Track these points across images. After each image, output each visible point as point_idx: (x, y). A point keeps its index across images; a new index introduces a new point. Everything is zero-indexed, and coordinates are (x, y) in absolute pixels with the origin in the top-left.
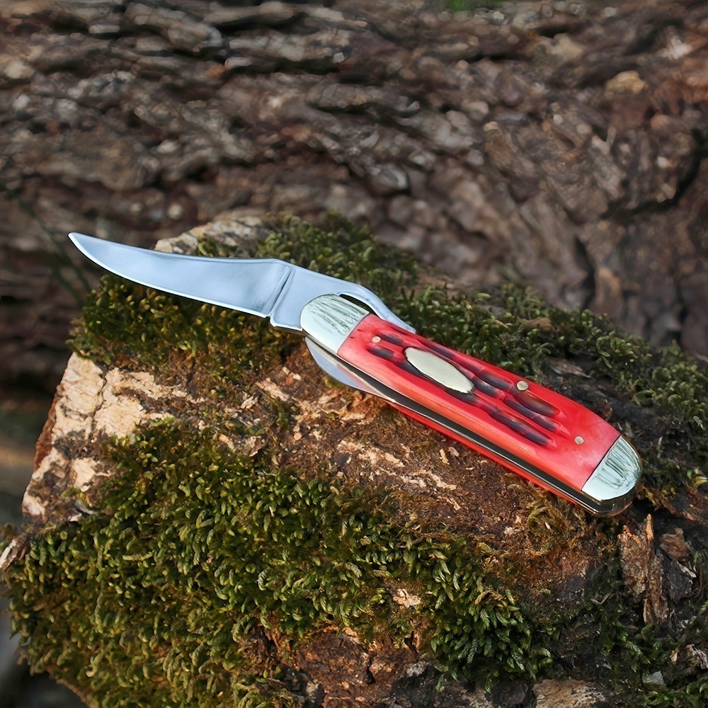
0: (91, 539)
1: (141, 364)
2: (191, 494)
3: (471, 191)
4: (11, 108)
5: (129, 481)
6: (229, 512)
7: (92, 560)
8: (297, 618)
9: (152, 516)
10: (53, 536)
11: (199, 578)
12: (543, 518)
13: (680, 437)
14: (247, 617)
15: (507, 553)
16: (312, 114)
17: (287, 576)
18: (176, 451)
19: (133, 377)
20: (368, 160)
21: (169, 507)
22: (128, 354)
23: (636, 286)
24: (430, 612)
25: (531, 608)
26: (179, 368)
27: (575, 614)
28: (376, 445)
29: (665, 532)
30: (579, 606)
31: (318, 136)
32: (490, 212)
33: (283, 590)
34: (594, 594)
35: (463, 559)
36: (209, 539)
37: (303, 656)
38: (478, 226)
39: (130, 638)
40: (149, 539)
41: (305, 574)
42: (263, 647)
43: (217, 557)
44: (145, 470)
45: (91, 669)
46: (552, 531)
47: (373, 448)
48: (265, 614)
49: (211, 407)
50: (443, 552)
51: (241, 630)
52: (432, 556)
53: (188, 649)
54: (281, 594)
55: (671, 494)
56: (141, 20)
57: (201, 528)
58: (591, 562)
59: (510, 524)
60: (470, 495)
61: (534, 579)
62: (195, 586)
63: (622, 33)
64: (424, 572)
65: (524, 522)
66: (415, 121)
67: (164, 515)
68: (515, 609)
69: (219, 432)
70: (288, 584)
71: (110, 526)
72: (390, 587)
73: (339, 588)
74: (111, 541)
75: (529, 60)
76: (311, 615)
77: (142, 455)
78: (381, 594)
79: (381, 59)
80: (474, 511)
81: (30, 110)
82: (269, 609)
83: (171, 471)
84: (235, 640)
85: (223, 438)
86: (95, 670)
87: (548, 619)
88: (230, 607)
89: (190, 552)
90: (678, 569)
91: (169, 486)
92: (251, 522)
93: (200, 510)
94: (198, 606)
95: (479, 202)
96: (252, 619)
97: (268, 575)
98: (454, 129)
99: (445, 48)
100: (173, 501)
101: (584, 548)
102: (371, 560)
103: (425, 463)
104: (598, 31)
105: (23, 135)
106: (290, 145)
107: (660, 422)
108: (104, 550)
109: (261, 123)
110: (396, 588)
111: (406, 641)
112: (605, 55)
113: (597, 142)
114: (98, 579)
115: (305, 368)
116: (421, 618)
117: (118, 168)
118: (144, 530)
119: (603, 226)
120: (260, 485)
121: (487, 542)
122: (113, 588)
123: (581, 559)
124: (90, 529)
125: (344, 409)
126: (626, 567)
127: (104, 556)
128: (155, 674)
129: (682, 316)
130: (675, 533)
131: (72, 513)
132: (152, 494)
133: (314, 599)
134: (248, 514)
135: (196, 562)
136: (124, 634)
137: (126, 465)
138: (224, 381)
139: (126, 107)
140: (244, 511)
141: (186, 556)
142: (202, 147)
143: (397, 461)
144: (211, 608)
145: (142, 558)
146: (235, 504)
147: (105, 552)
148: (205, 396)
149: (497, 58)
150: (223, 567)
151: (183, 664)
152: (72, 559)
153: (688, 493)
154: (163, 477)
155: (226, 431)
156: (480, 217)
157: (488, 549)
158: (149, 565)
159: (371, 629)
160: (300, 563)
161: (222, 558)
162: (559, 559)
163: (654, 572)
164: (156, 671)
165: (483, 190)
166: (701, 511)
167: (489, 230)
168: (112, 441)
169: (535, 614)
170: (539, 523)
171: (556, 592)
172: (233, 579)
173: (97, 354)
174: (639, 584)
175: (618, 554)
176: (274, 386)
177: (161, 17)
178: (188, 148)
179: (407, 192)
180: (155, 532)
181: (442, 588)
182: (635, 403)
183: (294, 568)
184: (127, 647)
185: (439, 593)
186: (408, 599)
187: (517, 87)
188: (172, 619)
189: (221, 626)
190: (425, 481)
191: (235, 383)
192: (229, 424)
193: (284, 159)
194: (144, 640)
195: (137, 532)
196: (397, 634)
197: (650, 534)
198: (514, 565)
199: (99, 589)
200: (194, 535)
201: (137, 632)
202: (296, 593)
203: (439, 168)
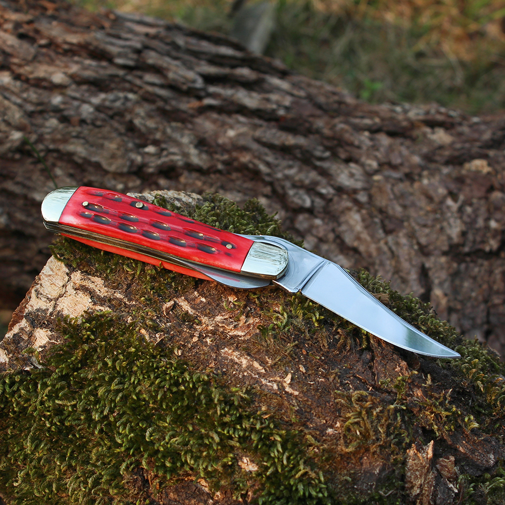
0: (36, 385)
1: (97, 271)
2: (112, 365)
3: (355, 219)
4: (49, 102)
5: (71, 349)
6: (136, 382)
7: (34, 399)
8: (168, 464)
9: (82, 375)
10: (10, 378)
11: (105, 425)
12: (356, 426)
13: (465, 395)
14: (133, 459)
15: (325, 446)
16: (255, 146)
17: (167, 434)
18: (108, 334)
19: (89, 279)
20: (288, 184)
21: (95, 372)
22: (89, 263)
23: (459, 306)
24: (263, 477)
25: (335, 489)
26: (123, 278)
27: (365, 500)
28: (249, 355)
29: (441, 457)
30: (369, 494)
31: (256, 161)
32: (365, 236)
33: (162, 443)
34: (382, 488)
35: (293, 444)
36: (118, 398)
37: (167, 495)
38: (356, 244)
39: (48, 461)
40: (76, 392)
41: (180, 434)
42: (140, 483)
43: (121, 412)
44: (84, 343)
45: (17, 481)
46: (360, 437)
47: (246, 356)
48: (146, 459)
49: (139, 309)
50: (281, 436)
51: (127, 467)
52: (272, 438)
53: (87, 475)
54: (160, 445)
55: (451, 430)
56: (150, 61)
57: (114, 390)
58: (384, 465)
59: (332, 427)
60: (307, 401)
61: (341, 469)
62: (101, 431)
63: (481, 133)
64: (264, 448)
65: (342, 426)
66: (326, 165)
67: (90, 376)
68: (323, 486)
69: (141, 326)
70: (167, 440)
71: (52, 378)
72: (238, 455)
73: (202, 449)
74: (49, 388)
75: (414, 140)
76: (179, 464)
77: (84, 332)
78: (231, 457)
79: (311, 119)
80: (308, 412)
81: (62, 107)
82: (150, 456)
83: (101, 347)
84: (122, 473)
85: (143, 331)
86: (20, 482)
87: (345, 499)
88: (123, 449)
89: (103, 406)
90: (445, 484)
91: (98, 357)
92: (150, 392)
93: (115, 377)
94: (100, 445)
95: (359, 227)
96: (137, 461)
97: (154, 431)
98: (352, 175)
99: (357, 121)
100: (99, 368)
101: (381, 452)
102: (228, 432)
103: (280, 373)
104: (465, 129)
105: (53, 122)
106: (236, 164)
107: (453, 380)
108: (43, 394)
109: (218, 145)
110: (242, 456)
111: (242, 496)
112: (467, 145)
113: (450, 202)
114: (35, 414)
115: (210, 295)
116: (255, 480)
117: (113, 156)
118: (74, 386)
119: (443, 260)
120: (161, 367)
121: (313, 436)
122: (45, 423)
123: (376, 461)
124: (37, 378)
125: (231, 326)
126: (409, 474)
127: (42, 398)
128: (61, 490)
129: (487, 334)
130: (448, 459)
131: (26, 365)
132: (86, 361)
133: (183, 454)
134: (149, 386)
135: (105, 413)
136: (45, 457)
137: (71, 337)
138: (152, 293)
139: (128, 117)
140: (147, 384)
141: (99, 407)
142: (174, 154)
143: (261, 368)
144: (109, 448)
145: (69, 404)
146: (141, 378)
147: (44, 395)
148: (137, 301)
149: (391, 134)
150: (124, 419)
151: (82, 484)
152: (20, 396)
153: (463, 432)
154: (95, 349)
155: (146, 327)
156: (358, 238)
157: (313, 441)
158: (73, 409)
159: (219, 482)
160: (178, 427)
161: (124, 413)
162: (361, 458)
163: (428, 482)
164: (62, 488)
165: (363, 220)
166: (470, 447)
167: (362, 248)
168: (65, 319)
169: (337, 493)
170: (352, 429)
171: (355, 481)
172: (129, 430)
173: (68, 259)
174: (415, 488)
175: (404, 463)
176: (186, 303)
177: (165, 62)
178: (165, 153)
179: (310, 211)
180: (82, 388)
181: (275, 462)
182: (438, 364)
183: (173, 429)
184: (45, 466)
185: (271, 465)
186: (248, 465)
187: (401, 155)
188: (80, 452)
189: (114, 462)
190: (278, 385)
191: (159, 296)
192: (149, 322)
193: (229, 173)
194: (58, 463)
195: (69, 386)
196: (236, 489)
197: (430, 454)
198: (329, 455)
199: (34, 422)
200: (108, 394)
201: (54, 457)
202: (171, 447)
203: (336, 199)
